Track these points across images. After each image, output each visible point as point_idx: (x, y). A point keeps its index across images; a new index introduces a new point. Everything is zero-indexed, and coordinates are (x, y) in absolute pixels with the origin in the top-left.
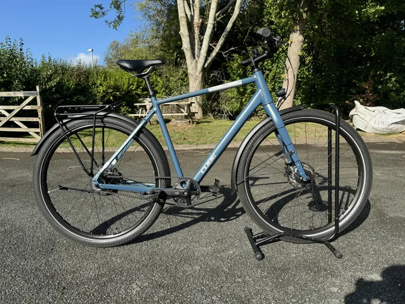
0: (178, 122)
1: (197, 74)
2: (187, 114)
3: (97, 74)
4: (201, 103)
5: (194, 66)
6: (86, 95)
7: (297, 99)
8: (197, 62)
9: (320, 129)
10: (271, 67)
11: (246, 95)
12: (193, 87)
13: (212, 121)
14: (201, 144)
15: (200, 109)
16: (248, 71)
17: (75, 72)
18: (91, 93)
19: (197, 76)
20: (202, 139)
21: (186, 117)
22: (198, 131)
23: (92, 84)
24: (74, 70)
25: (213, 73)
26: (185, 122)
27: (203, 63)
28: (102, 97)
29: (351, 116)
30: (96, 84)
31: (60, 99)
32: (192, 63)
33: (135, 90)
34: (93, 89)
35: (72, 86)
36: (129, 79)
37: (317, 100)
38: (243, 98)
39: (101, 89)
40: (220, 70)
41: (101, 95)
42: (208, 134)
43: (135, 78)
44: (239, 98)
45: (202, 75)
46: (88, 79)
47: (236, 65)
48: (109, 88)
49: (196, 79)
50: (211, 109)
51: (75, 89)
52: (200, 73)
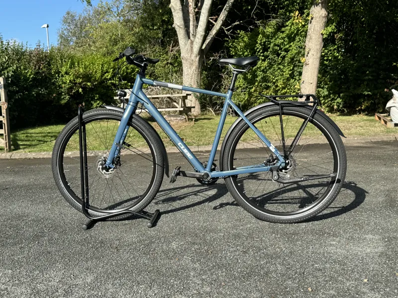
0: (172, 118)
1: (193, 56)
2: (182, 109)
3: (62, 60)
4: (198, 95)
5: (189, 48)
6: (48, 87)
7: (323, 88)
8: (192, 43)
9: (350, 125)
10: (288, 46)
11: (256, 84)
12: (188, 74)
13: (212, 117)
14: (203, 144)
15: (197, 102)
16: (259, 52)
17: (34, 56)
18: (54, 84)
19: (192, 60)
20: (203, 139)
21: (181, 113)
22: (198, 129)
23: (56, 73)
24: (32, 55)
25: (213, 56)
26: (180, 120)
27: (200, 44)
28: (68, 89)
29: (388, 108)
30: (60, 72)
31: (17, 92)
32: (186, 44)
33: (110, 79)
34: (56, 79)
35: (30, 75)
36: (102, 65)
37: (349, 89)
38: (252, 88)
39: (67, 79)
40: (223, 52)
41: (67, 86)
42: (210, 133)
43: (110, 64)
44: (247, 87)
45: (200, 59)
46: (50, 65)
47: (242, 44)
48: (77, 77)
49: (192, 64)
50: (211, 103)
51: (34, 80)
52: (196, 57)
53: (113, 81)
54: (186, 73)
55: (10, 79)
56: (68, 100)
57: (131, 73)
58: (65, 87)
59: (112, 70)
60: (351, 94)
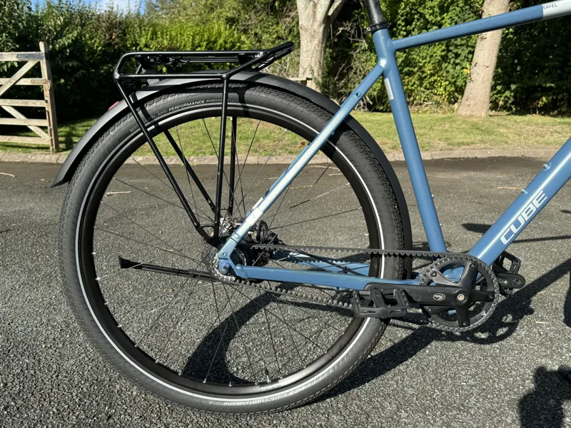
1: (316, 25)
3: (140, 28)
4: (320, 80)
5: (311, 12)
8: (315, 5)
12: (307, 51)
17: (104, 22)
19: (314, 31)
23: (133, 45)
24: (101, 20)
25: (342, 26)
27: (327, 7)
30: (138, 45)
31: (78, 68)
32: (306, 8)
35: (97, 47)
36: (193, 37)
37: (522, 79)
40: (356, 21)
43: (203, 35)
45: (324, 28)
46: (125, 35)
49: (313, 37)
50: (336, 91)
51: (104, 53)
52: (320, 26)
54: (305, 49)
55: (68, 51)
59: (205, 43)
60: (525, 86)
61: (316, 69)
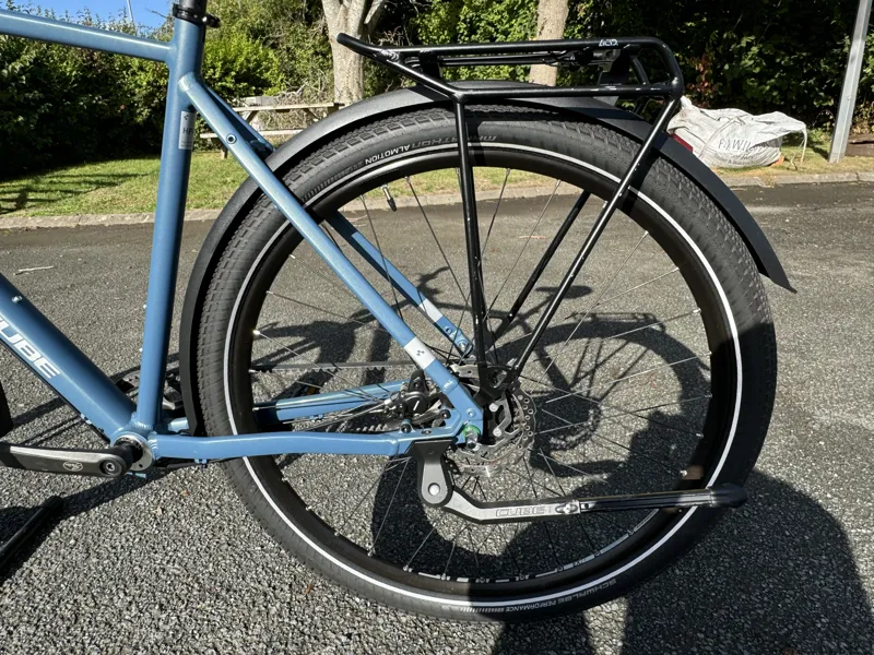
5: (342, 20)
6: (111, 94)
8: (346, 11)
10: (507, 26)
12: (342, 69)
16: (462, 34)
18: (120, 87)
23: (122, 68)
25: (383, 36)
27: (360, 13)
28: (145, 97)
29: (671, 130)
30: (130, 67)
32: (336, 14)
33: (220, 80)
34: (124, 78)
35: (71, 72)
39: (143, 78)
40: (400, 30)
41: (144, 92)
47: (436, 22)
48: (161, 76)
51: (82, 80)
53: (224, 83)
54: (339, 67)
55: (24, 78)
56: (150, 116)
57: (255, 70)
58: (140, 93)
61: (354, 91)
